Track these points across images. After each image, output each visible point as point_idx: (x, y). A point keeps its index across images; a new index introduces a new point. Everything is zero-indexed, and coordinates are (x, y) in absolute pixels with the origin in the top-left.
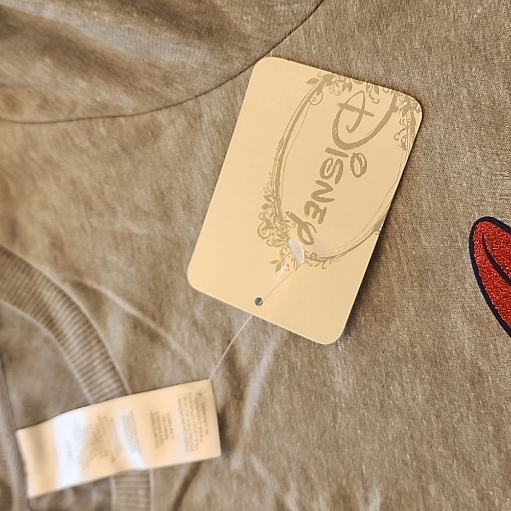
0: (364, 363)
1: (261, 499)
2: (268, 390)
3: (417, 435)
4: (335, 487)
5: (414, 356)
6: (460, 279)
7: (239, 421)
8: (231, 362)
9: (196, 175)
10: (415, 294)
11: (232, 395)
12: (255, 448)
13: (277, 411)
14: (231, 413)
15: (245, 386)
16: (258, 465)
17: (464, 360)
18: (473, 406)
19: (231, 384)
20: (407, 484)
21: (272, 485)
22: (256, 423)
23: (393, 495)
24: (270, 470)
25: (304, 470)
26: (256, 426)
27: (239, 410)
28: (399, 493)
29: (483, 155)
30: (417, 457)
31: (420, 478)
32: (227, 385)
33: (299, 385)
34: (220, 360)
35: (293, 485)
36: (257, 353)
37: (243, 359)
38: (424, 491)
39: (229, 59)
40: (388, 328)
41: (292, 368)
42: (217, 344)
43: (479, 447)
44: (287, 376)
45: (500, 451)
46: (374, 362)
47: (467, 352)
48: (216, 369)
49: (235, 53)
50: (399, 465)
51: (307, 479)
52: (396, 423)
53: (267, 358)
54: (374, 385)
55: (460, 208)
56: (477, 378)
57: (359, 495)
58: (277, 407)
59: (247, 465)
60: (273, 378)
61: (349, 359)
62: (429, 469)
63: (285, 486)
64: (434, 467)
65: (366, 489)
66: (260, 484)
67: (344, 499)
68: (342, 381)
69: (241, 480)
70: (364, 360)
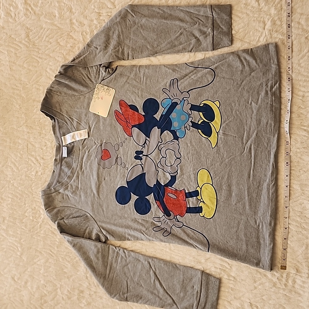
1: (93, 142)
3: (109, 133)
4: (101, 139)
5: (109, 125)
6: (113, 116)
8: (89, 126)
9: (85, 104)
10: (109, 118)
11: (89, 130)
12: (92, 136)
14: (89, 133)
15: (91, 129)
16: (92, 138)
18: (114, 130)
20: (108, 139)
21: (94, 140)
24: (94, 138)
25: (97, 138)
26: (92, 133)
27: (90, 132)
29: (115, 103)
30: (109, 136)
33: (97, 129)
34: (88, 126)
36: (92, 125)
37: (91, 126)
38: (110, 139)
39: (89, 90)
40: (106, 122)
41: (96, 127)
42: (88, 124)
43: (115, 134)
45: (117, 134)
46: (105, 126)
48: (88, 128)
49: (90, 89)
50: (107, 137)
52: (107, 132)
53: (93, 126)
54: (105, 128)
55: (113, 109)
56: (115, 127)
57: (103, 140)
58: (94, 131)
59: (91, 138)
60: (94, 128)
61: (102, 125)
63: (95, 140)
64: (111, 136)
66: (93, 140)
67: (101, 141)
68: (102, 128)
69: (90, 140)
70: (104, 125)
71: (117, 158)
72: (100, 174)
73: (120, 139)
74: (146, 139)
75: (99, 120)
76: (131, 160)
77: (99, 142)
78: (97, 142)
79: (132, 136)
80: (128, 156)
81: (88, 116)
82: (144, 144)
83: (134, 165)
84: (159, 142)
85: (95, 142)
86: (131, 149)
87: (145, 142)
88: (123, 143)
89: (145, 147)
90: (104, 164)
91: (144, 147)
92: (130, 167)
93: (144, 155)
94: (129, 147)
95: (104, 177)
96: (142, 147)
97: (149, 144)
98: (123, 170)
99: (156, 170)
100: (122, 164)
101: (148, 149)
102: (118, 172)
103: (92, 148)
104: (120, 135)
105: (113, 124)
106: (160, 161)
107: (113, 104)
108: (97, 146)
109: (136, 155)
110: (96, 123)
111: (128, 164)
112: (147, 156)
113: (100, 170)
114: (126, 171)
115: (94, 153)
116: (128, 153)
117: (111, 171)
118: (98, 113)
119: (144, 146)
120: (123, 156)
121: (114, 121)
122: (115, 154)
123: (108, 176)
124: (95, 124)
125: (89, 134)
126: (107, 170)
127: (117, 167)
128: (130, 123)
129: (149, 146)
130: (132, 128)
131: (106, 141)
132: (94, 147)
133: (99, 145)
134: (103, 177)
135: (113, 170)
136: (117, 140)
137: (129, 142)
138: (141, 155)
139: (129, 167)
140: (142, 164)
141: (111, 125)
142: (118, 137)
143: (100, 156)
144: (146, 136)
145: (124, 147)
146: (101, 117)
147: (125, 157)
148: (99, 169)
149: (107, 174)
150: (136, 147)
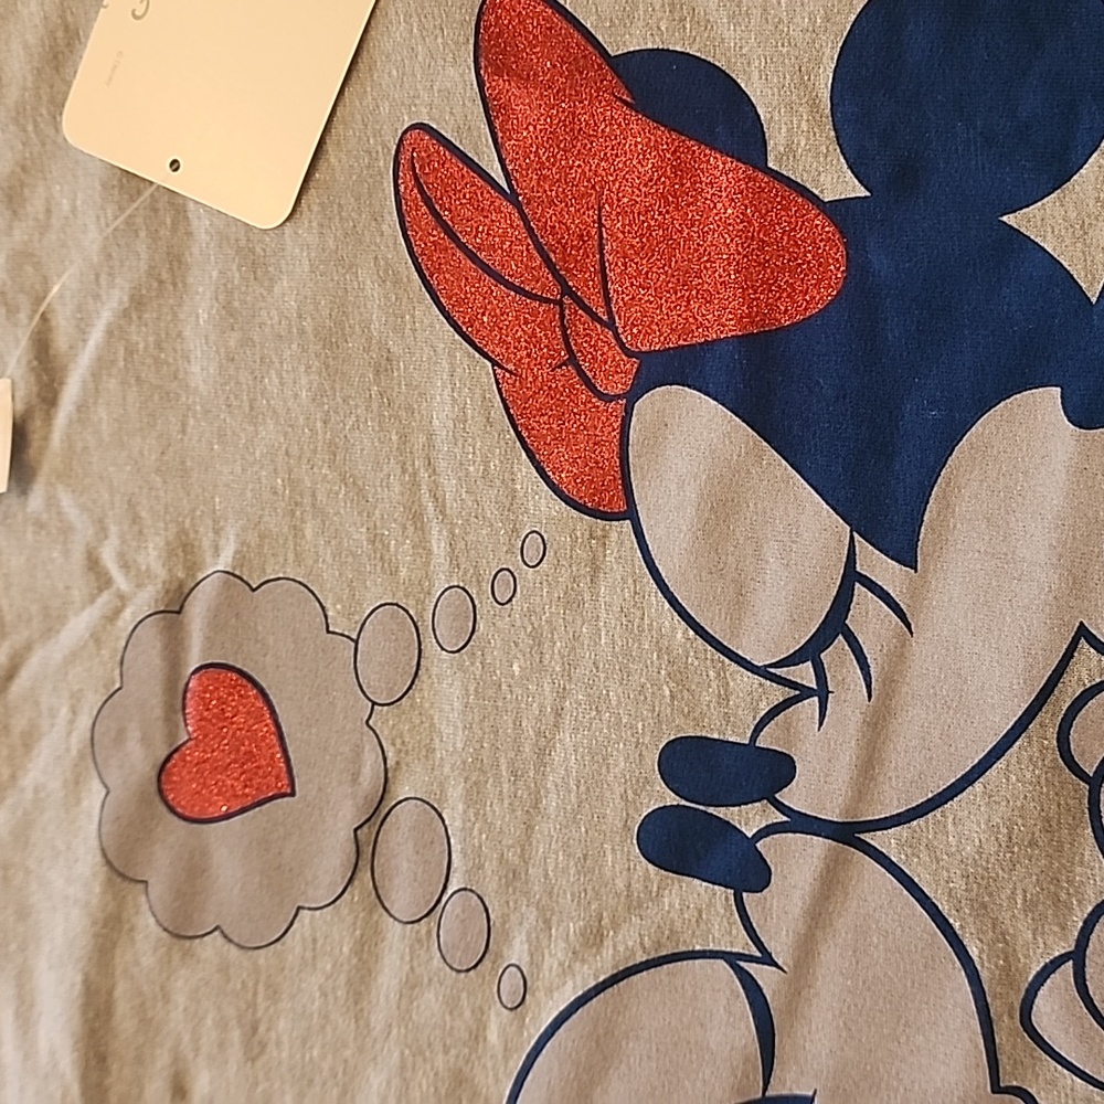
0: (232, 343)
1: (66, 553)
2: (91, 385)
3: (295, 450)
4: (173, 529)
5: (302, 332)
6: (377, 218)
7: (46, 438)
8: (42, 346)
9: (16, 46)
10: (313, 239)
11: (39, 395)
12: (64, 475)
13: (101, 419)
14: (36, 424)
15: (61, 383)
16: (66, 501)
17: (369, 340)
18: (375, 406)
19: (38, 377)
20: (276, 523)
21: (84, 531)
22: (69, 436)
23: (253, 539)
24: (83, 508)
25: (131, 505)
26: (68, 438)
27: (48, 419)
28: (262, 537)
29: (422, 28)
30: (292, 483)
31: (293, 513)
32: (32, 379)
33: (138, 379)
34: (24, 342)
35: (113, 529)
36: (82, 330)
37: (61, 342)
38: (297, 531)
40: (270, 291)
41: (130, 352)
42: (23, 316)
43: (378, 466)
44: (122, 364)
45: (404, 471)
46: (246, 342)
47: (375, 326)
48: (18, 357)
50: (267, 495)
51: (136, 519)
52: (269, 432)
53: (96, 336)
54: (244, 377)
55: (385, 108)
56: (384, 366)
57: (206, 544)
58: (102, 413)
59: (51, 502)
60: (101, 366)
61: (212, 337)
62: (307, 500)
63: (102, 531)
64: (314, 496)
65: (217, 532)
66: (66, 530)
67: (184, 549)
68: (200, 371)
69: (40, 525)
70: (233, 339)
71: (378, 813)
72: (123, 1008)
73: (439, 547)
74: (851, 576)
75: (176, 261)
76: (587, 863)
77: (152, 557)
78: (125, 566)
79: (631, 514)
80: (551, 802)
81: (35, 206)
82: (811, 652)
83: (628, 943)
84: (1083, 632)
85: (93, 564)
86: (597, 703)
87: (835, 624)
88: (486, 606)
89: (823, 693)
90: (194, 871)
91: (805, 693)
92: (566, 971)
93: (802, 823)
94: (569, 666)
95: (177, 1058)
96: (779, 694)
97: (899, 656)
98: (452, 1005)
99: (997, 1088)
100: (453, 909)
101: (876, 729)
102: (378, 1020)
103: (50, 631)
104: (449, 485)
105: (366, 327)
106: (1078, 956)
107: (381, 43)
108: (117, 612)
109: (672, 799)
110: (138, 302)
111: (532, 914)
112: (848, 834)
113: (123, 957)
114: (497, 1023)
115: (64, 711)
116: (542, 753)
117: (274, 994)
118: (175, 165)
119: (805, 674)
120: (475, 795)
121: (372, 289)
122: (358, 751)
123: (235, 1053)
124: (126, 314)
125: (35, 439)
126: (224, 968)
127: (366, 950)
128: (611, 325)
129: (891, 681)
130: (632, 396)
131: (240, 558)
132: (80, 624)
133: (145, 600)
134: (163, 1059)
135: (314, 981)
136: (403, 553)
137: (572, 602)
138: (749, 818)
139: (551, 963)
140: (767, 959)
141: (331, 339)
142: (417, 518)
143: (137, 759)
144: (855, 528)
145: (495, 654)
146: (201, 226)
147: (497, 811)
148: (109, 932)
149: (222, 1025)
150: (680, 678)
